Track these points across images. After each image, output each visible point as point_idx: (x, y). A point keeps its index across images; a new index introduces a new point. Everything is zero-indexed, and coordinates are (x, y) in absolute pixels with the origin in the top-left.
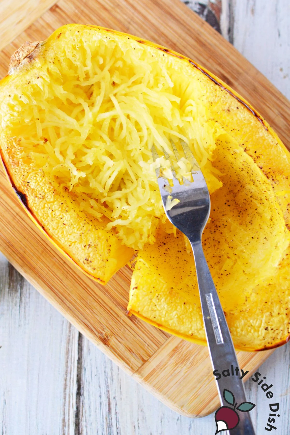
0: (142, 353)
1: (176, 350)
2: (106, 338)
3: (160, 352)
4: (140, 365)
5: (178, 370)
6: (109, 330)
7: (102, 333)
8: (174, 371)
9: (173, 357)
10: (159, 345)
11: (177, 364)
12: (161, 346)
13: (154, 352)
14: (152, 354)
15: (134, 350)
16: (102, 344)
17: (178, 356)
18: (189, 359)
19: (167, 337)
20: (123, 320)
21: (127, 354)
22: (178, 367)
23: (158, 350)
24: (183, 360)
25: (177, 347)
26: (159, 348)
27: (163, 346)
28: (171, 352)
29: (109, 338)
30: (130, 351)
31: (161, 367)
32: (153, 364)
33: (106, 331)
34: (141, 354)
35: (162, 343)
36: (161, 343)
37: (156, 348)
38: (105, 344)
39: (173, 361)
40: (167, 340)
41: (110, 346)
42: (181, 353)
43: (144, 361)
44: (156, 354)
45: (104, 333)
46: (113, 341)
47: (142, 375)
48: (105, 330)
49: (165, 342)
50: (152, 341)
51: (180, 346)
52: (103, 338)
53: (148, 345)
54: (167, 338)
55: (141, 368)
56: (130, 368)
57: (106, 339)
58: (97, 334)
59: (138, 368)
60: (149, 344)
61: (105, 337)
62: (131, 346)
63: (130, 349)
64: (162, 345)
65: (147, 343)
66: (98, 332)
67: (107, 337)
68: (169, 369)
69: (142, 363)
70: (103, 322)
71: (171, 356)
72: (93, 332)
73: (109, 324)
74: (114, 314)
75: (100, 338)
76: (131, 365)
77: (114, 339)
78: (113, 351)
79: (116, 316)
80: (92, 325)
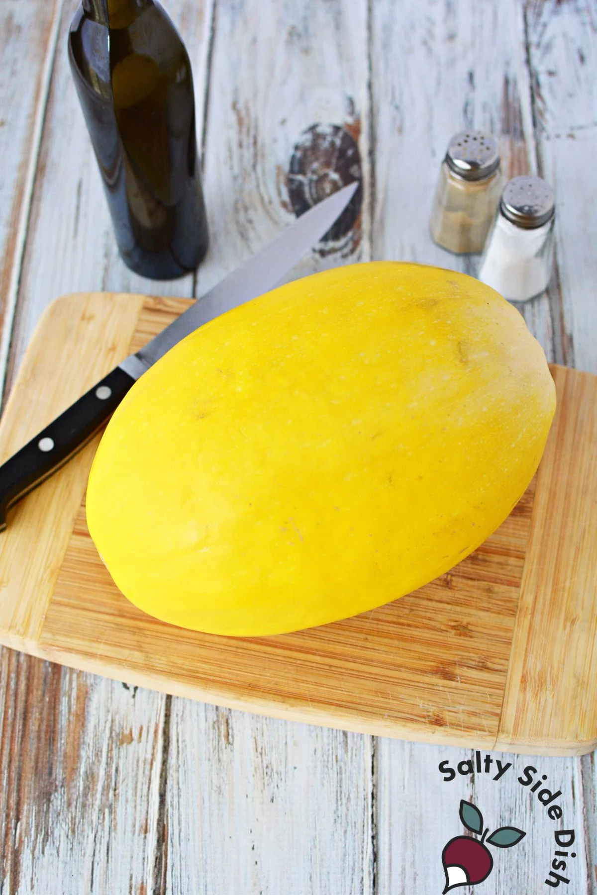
0: (489, 708)
1: (524, 681)
2: (438, 718)
3: (509, 694)
4: (497, 723)
5: (543, 699)
6: (435, 708)
7: (429, 716)
8: (540, 703)
9: (528, 689)
10: (501, 687)
11: (537, 695)
12: (505, 686)
13: (502, 698)
14: (501, 701)
15: (478, 711)
16: (437, 728)
17: (531, 685)
18: (546, 681)
19: (504, 672)
20: (443, 686)
21: (474, 720)
22: (540, 699)
23: (504, 693)
24: (541, 683)
25: (523, 677)
26: (504, 690)
27: (507, 685)
28: (520, 685)
29: (441, 716)
30: (474, 714)
31: (521, 709)
32: (510, 712)
33: (432, 710)
34: (489, 710)
35: (504, 681)
36: (502, 683)
37: (502, 692)
38: (441, 725)
39: (529, 694)
40: (506, 676)
41: (448, 724)
42: (533, 680)
43: (499, 716)
44: (506, 698)
45: (430, 714)
46: (447, 717)
47: (507, 733)
48: (430, 710)
49: (506, 679)
50: (490, 687)
51: (525, 673)
52: (433, 720)
53: (490, 695)
54: (505, 674)
55: (501, 726)
56: (487, 733)
57: (439, 720)
58: (423, 720)
59: (497, 728)
60: (490, 693)
61: (436, 717)
62: (471, 709)
63: (474, 712)
64: (505, 684)
65: (487, 693)
66: (424, 717)
67: (438, 716)
68: (532, 706)
69: (498, 718)
70: (420, 703)
71: (524, 689)
72: (416, 721)
73: (430, 701)
74: (426, 686)
75: (431, 723)
76: (487, 729)
77: (447, 713)
78: (455, 727)
79: (430, 687)
80: (411, 714)
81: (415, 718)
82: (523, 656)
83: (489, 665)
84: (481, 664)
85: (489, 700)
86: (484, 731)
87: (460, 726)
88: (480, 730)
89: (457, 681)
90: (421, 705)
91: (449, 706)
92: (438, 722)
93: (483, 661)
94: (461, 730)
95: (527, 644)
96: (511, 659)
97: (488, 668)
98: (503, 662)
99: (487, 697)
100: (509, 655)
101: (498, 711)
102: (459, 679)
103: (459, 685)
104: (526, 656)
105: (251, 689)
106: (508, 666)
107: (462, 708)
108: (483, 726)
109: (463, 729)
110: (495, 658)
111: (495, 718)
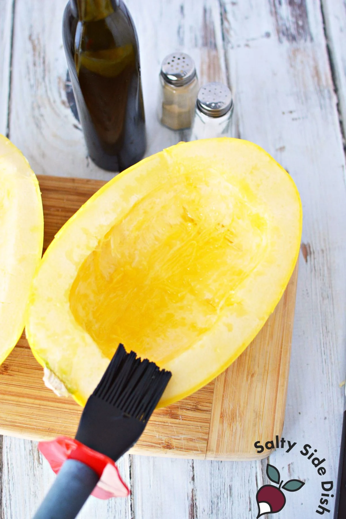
0: (200, 435)
1: (222, 416)
3: (213, 425)
4: (206, 445)
5: (234, 427)
6: (166, 437)
7: (162, 443)
8: (232, 431)
9: (225, 421)
10: (208, 421)
11: (230, 425)
12: (210, 421)
13: (208, 429)
14: (208, 431)
15: (193, 438)
16: (168, 450)
17: (227, 419)
18: (236, 416)
20: (171, 423)
21: (191, 444)
22: (233, 427)
23: (210, 425)
24: (233, 418)
25: (221, 413)
26: (210, 423)
27: (212, 420)
28: (220, 420)
29: (170, 442)
30: (191, 440)
31: (221, 436)
32: (214, 438)
33: (164, 439)
34: (201, 437)
36: (208, 419)
37: (208, 424)
38: (170, 448)
39: (226, 425)
40: (211, 414)
41: (174, 447)
42: (228, 415)
43: (207, 440)
44: (211, 428)
45: (163, 441)
46: (174, 443)
47: (212, 451)
48: (162, 439)
49: (211, 416)
50: (200, 422)
51: (223, 411)
52: (165, 446)
53: (201, 427)
54: (210, 412)
55: (208, 447)
56: (200, 452)
57: (169, 445)
58: (159, 446)
59: (206, 448)
60: (201, 426)
61: (167, 444)
62: (189, 437)
63: (190, 439)
64: (210, 419)
65: (198, 426)
66: (160, 444)
68: (227, 433)
69: (206, 442)
70: (157, 435)
71: (222, 422)
72: (154, 447)
73: (163, 433)
74: (160, 423)
75: (164, 447)
76: (199, 449)
77: (174, 440)
78: (179, 449)
79: (163, 424)
80: (151, 442)
81: (154, 445)
82: (221, 400)
83: (200, 407)
84: (194, 407)
85: (200, 430)
86: (198, 450)
87: (181, 448)
88: (195, 450)
89: (180, 419)
90: (157, 436)
91: (175, 436)
92: (168, 447)
93: (195, 405)
94: (183, 451)
95: (224, 392)
96: (214, 403)
97: (199, 410)
98: (208, 405)
99: (199, 428)
100: (212, 400)
101: (206, 437)
102: (181, 418)
103: (181, 421)
104: (223, 400)
105: (50, 432)
106: (212, 407)
107: (183, 437)
108: (197, 448)
109: (184, 450)
110: (203, 402)
111: (204, 442)
